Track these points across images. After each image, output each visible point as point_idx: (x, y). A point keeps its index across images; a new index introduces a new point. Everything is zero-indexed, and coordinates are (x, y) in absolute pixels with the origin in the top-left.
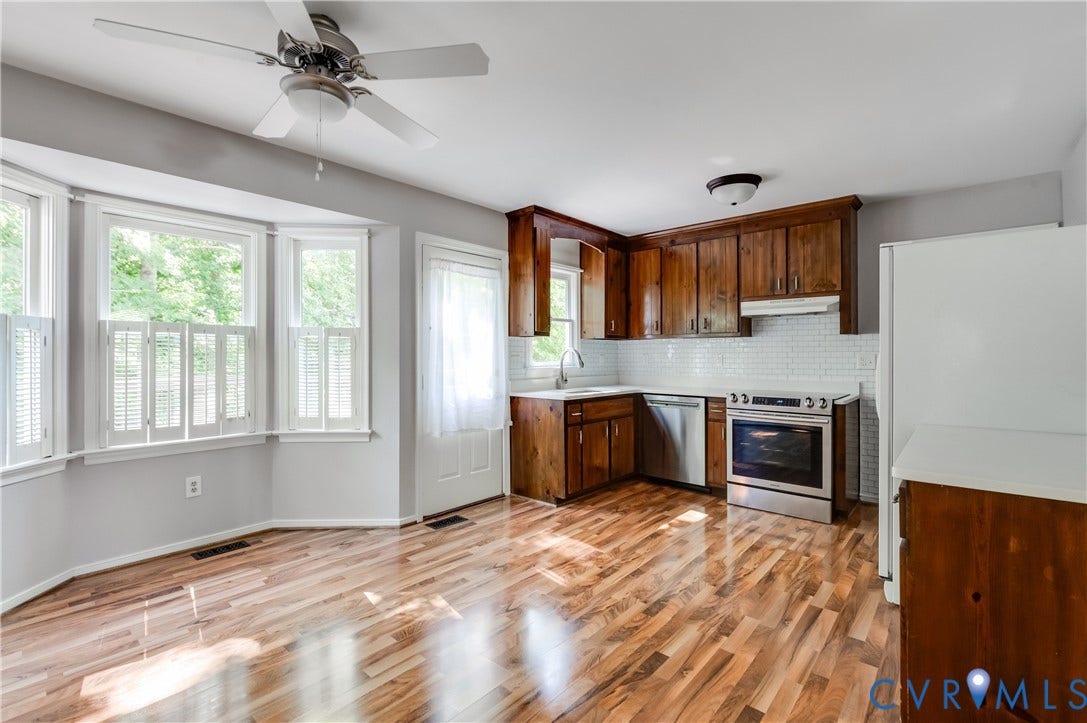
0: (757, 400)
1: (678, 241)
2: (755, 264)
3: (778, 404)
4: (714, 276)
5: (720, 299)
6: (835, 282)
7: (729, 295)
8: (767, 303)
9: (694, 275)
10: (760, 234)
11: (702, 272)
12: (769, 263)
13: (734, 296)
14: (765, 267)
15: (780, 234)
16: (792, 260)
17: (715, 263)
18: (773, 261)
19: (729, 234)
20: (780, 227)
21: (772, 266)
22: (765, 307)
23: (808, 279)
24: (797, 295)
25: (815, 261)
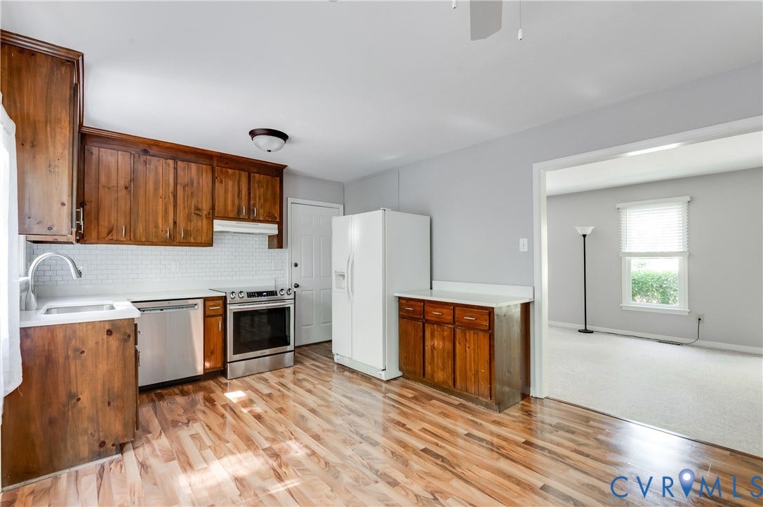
0: (250, 295)
1: (152, 152)
2: (226, 192)
3: (264, 296)
4: (192, 193)
5: (197, 214)
6: (276, 215)
7: (205, 212)
8: (234, 223)
9: (171, 188)
10: (230, 171)
11: (179, 188)
12: (236, 194)
13: (209, 214)
14: (233, 195)
15: (244, 175)
16: (252, 196)
17: (192, 183)
18: (239, 194)
19: (204, 162)
20: (244, 171)
21: (238, 196)
22: (232, 226)
23: (261, 211)
24: (254, 220)
25: (265, 200)
